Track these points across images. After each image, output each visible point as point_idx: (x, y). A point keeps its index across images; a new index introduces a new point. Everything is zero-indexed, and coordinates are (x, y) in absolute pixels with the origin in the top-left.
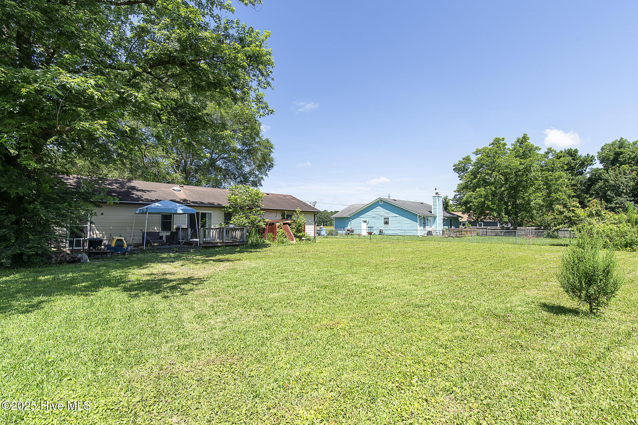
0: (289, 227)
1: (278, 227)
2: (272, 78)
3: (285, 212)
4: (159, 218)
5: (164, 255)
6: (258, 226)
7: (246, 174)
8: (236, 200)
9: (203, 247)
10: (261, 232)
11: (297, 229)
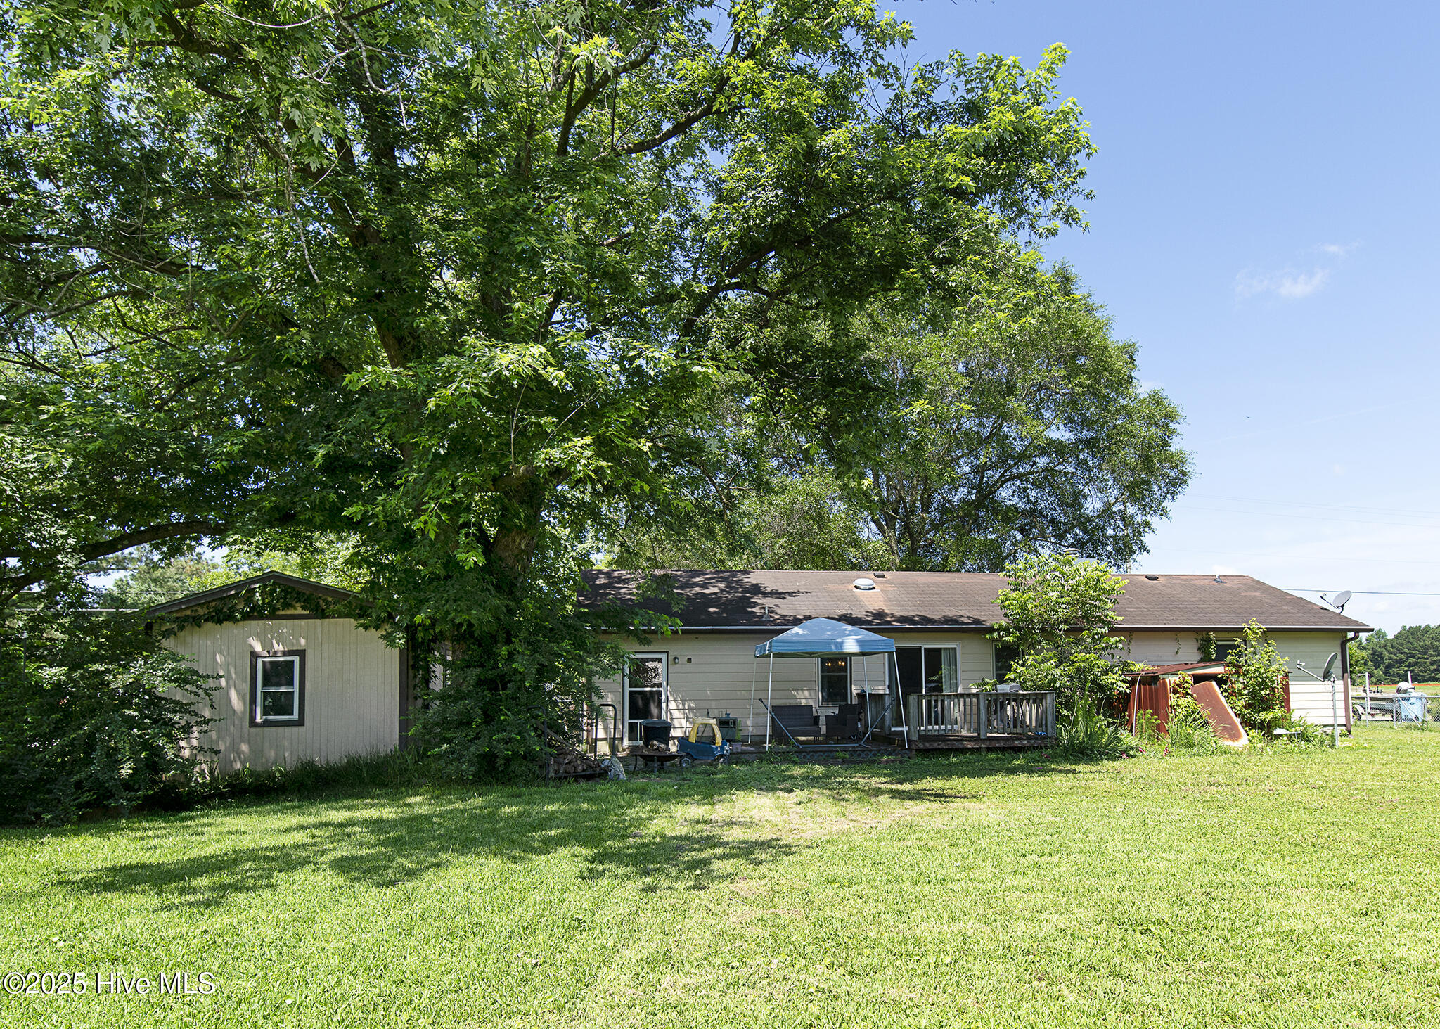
0: (1218, 691)
1: (1175, 692)
2: (1088, 191)
3: (1212, 635)
4: (813, 665)
5: (798, 771)
6: (1101, 688)
7: (1089, 519)
8: (1023, 607)
9: (918, 751)
10: (1116, 707)
11: (1253, 694)
